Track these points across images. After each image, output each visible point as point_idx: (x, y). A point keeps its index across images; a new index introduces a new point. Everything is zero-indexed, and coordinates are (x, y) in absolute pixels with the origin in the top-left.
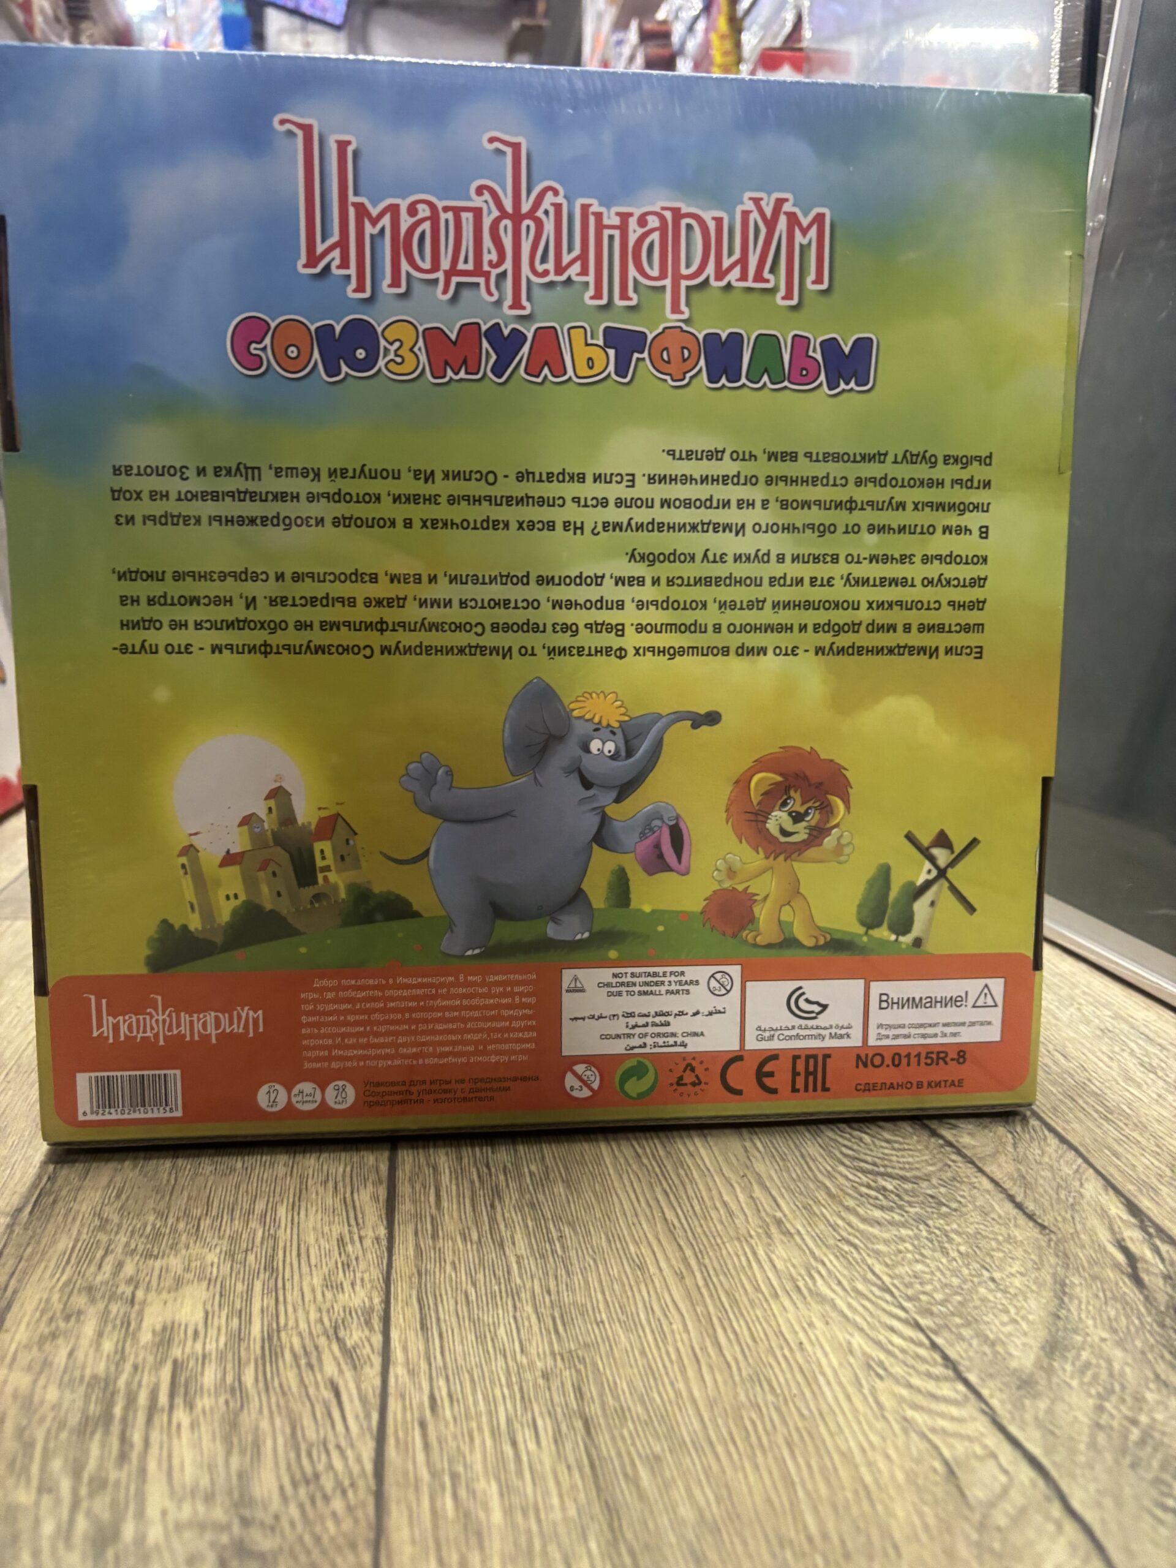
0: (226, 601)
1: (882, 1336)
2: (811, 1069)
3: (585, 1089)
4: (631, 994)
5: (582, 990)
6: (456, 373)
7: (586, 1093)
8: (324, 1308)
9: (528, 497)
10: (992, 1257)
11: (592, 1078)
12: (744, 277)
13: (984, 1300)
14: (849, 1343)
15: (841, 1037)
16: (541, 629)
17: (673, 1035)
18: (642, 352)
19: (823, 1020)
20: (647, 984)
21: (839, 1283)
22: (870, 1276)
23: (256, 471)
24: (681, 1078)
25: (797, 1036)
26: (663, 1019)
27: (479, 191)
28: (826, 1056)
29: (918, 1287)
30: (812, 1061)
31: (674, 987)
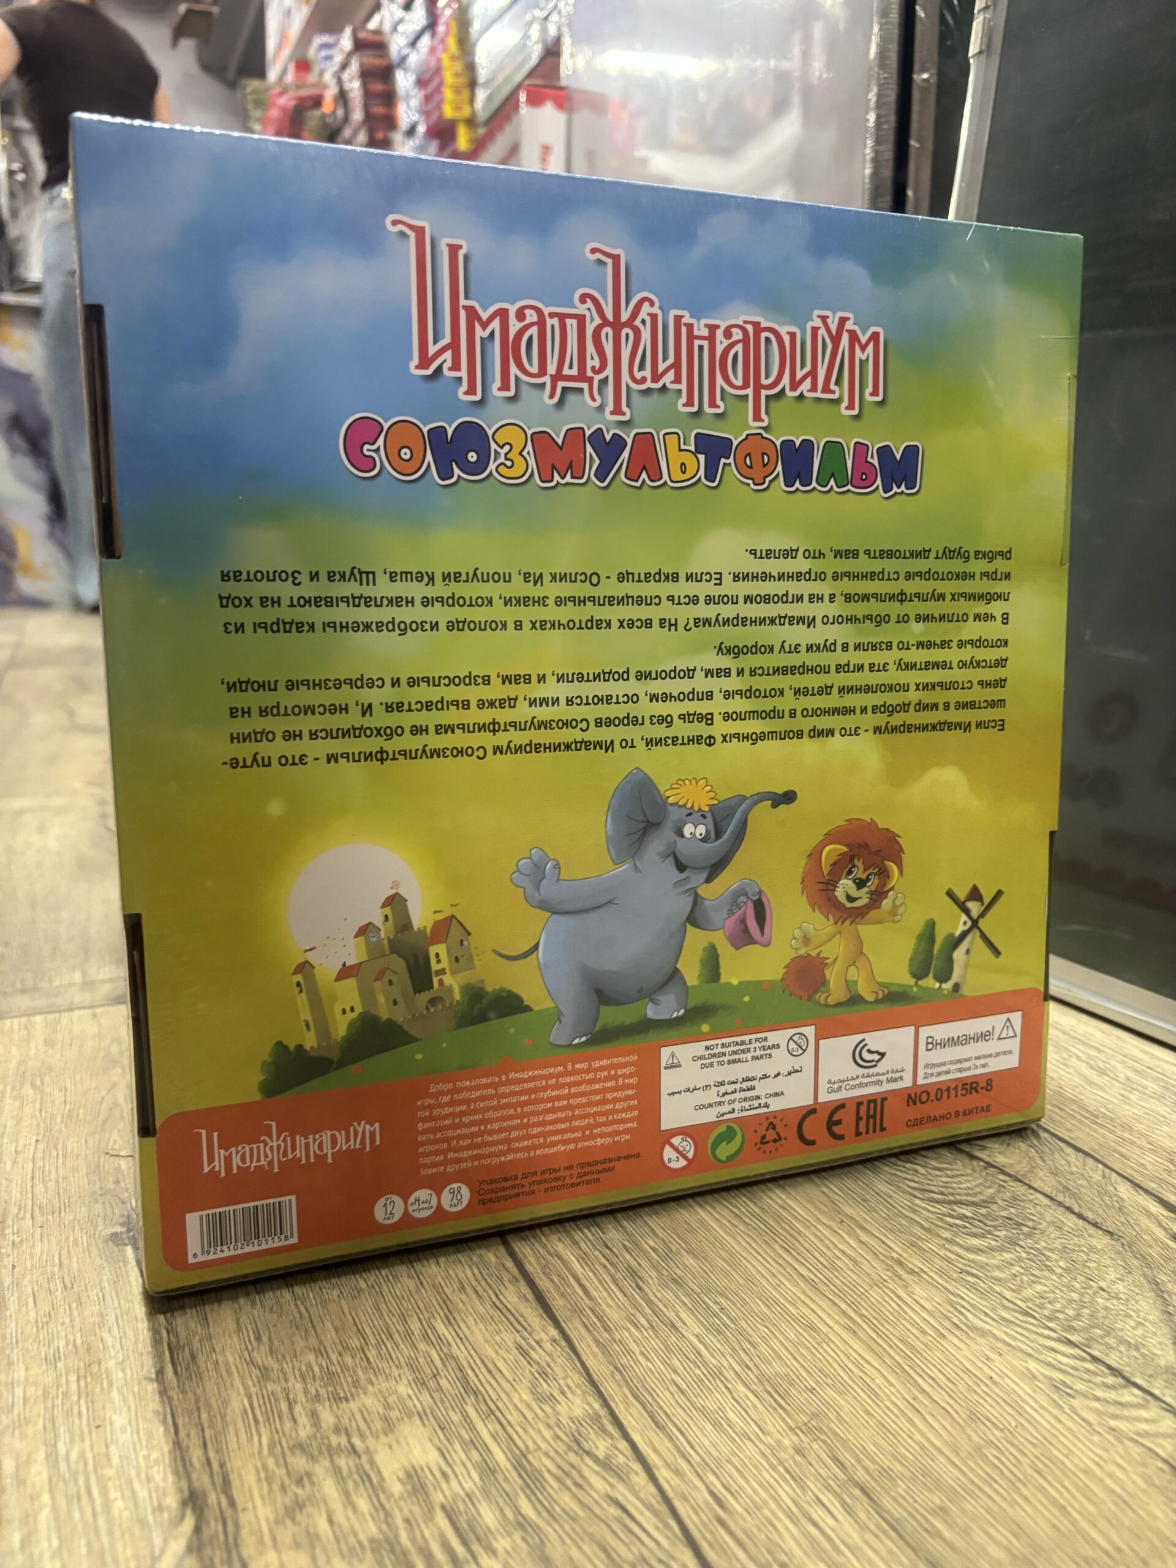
0: (341, 709)
1: (1050, 1357)
2: (872, 1112)
3: (681, 1158)
4: (720, 1063)
5: (678, 1066)
6: (563, 478)
7: (682, 1163)
8: (552, 1421)
9: (628, 597)
10: (1089, 1268)
11: (687, 1148)
12: (814, 388)
13: (1106, 1309)
14: (1028, 1370)
15: (895, 1080)
16: (640, 721)
17: (758, 1097)
18: (728, 458)
19: (881, 1067)
20: (735, 1052)
21: (986, 1315)
22: (1005, 1302)
23: (371, 576)
24: (764, 1137)
25: (861, 1085)
26: (749, 1084)
27: (583, 299)
28: (884, 1099)
29: (1048, 1306)
30: (872, 1105)
31: (758, 1053)
